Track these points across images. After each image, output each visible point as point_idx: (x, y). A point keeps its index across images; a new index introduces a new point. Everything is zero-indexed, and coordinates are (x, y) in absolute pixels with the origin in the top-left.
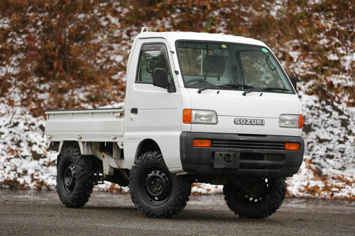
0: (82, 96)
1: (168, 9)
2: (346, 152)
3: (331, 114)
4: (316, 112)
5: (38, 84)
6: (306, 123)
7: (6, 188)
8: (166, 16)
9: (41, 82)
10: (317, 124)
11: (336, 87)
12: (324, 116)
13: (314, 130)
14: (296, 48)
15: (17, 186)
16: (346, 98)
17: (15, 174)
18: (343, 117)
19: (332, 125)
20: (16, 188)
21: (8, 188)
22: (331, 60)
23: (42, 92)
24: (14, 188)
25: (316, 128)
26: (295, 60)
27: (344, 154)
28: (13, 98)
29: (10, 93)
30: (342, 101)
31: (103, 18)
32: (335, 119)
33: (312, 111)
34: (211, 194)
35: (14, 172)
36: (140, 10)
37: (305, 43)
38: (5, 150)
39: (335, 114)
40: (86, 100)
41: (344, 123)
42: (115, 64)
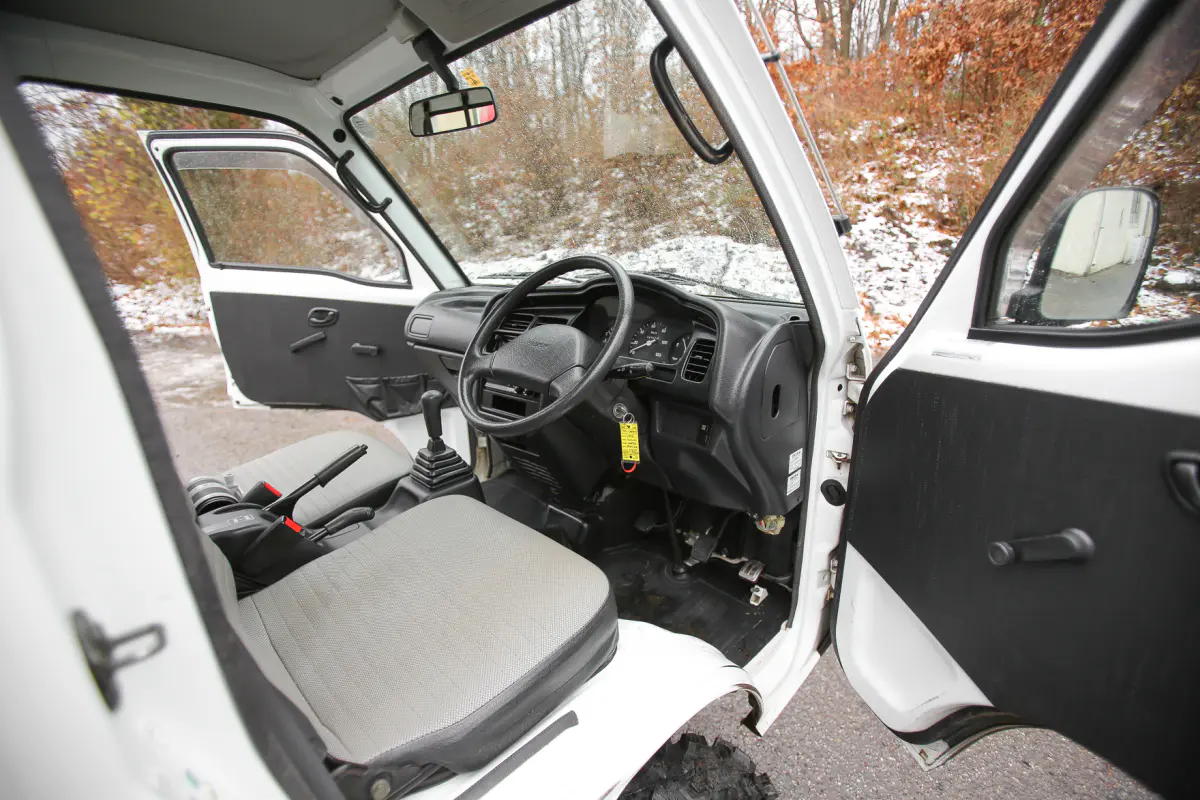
0: (658, 232)
2: (909, 282)
3: (897, 236)
4: (880, 236)
5: (624, 224)
6: (867, 249)
9: (627, 222)
10: (880, 250)
11: (909, 206)
12: (889, 239)
13: (875, 257)
14: (872, 170)
16: (918, 218)
18: (911, 240)
19: (897, 250)
22: (907, 179)
25: (877, 254)
26: (869, 182)
30: (913, 221)
32: (901, 243)
33: (876, 235)
37: (883, 164)
39: (903, 237)
40: (661, 235)
41: (912, 247)
42: (696, 200)
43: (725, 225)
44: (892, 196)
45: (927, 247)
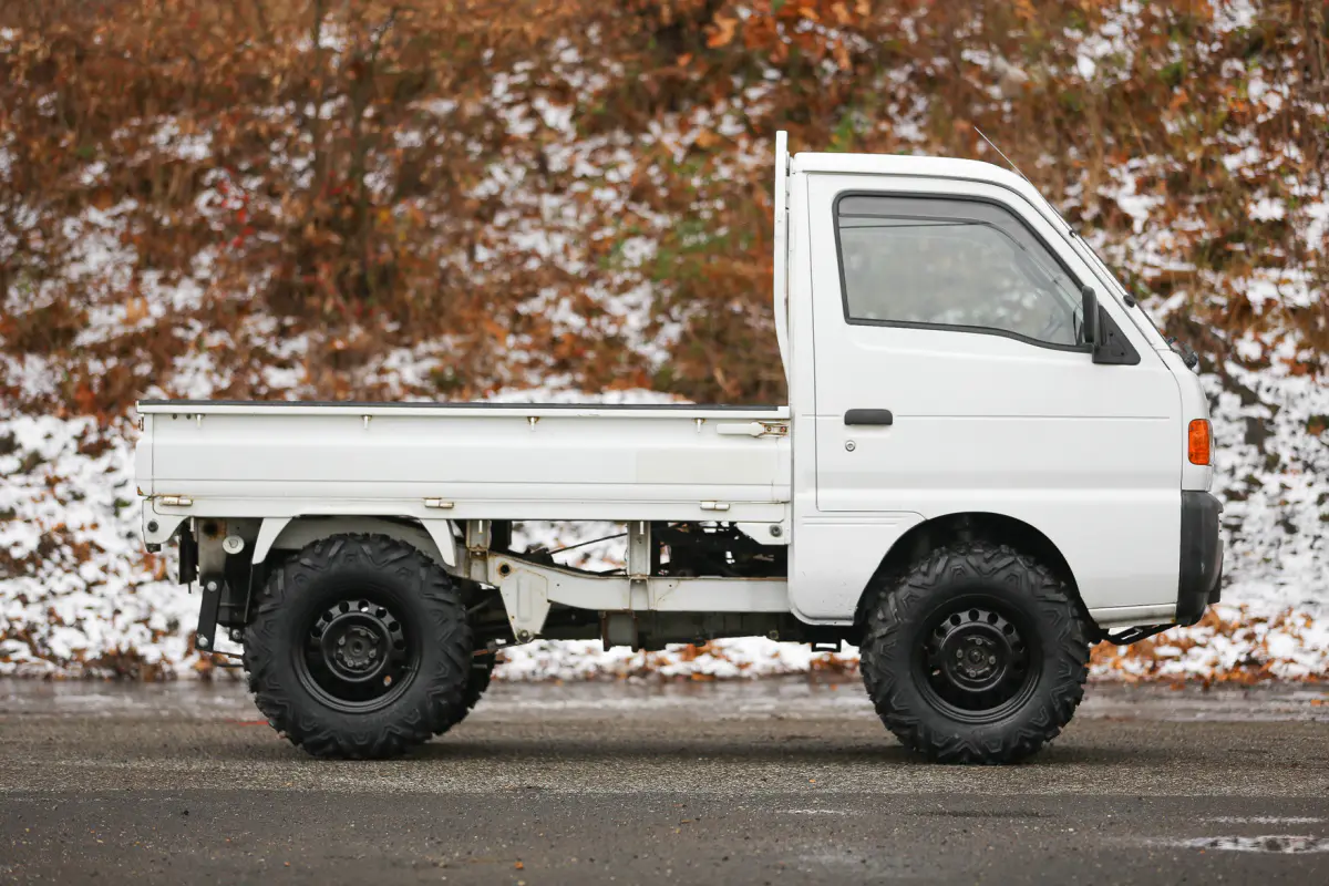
0: (411, 373)
1: (735, 72)
2: (1246, 528)
3: (1216, 402)
5: (273, 340)
7: (101, 678)
8: (730, 94)
9: (283, 333)
11: (1258, 310)
14: (1145, 186)
15: (137, 671)
16: (1287, 348)
17: (142, 634)
18: (1257, 412)
20: (132, 678)
21: (110, 678)
22: (1258, 221)
23: (283, 365)
24: (126, 678)
26: (1137, 226)
27: (1237, 535)
28: (187, 387)
29: (182, 372)
30: (1274, 358)
31: (519, 110)
32: (1226, 418)
34: (748, 679)
35: (142, 627)
36: (644, 77)
37: (1178, 167)
38: (127, 559)
39: (1230, 402)
41: (1257, 432)
42: (533, 264)
43: (656, 355)
44: (1208, 276)
45: (1301, 431)
